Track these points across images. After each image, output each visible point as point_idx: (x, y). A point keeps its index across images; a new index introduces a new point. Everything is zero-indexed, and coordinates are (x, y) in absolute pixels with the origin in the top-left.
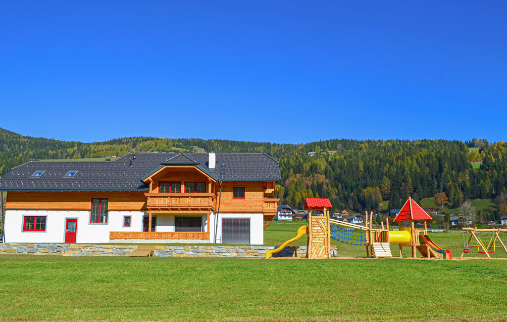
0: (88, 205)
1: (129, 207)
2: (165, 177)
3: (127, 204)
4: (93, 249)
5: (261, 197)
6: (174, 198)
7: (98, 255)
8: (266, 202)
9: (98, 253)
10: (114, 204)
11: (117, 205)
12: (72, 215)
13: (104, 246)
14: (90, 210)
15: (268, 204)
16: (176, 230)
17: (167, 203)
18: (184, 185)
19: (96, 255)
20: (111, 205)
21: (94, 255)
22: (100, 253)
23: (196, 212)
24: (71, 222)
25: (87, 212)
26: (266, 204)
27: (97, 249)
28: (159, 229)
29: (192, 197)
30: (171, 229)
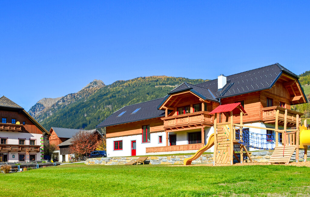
0: (140, 131)
1: (160, 129)
2: (180, 103)
3: (160, 127)
4: (119, 160)
5: (258, 107)
6: (179, 119)
7: (122, 164)
8: (265, 111)
9: (122, 163)
10: (153, 128)
11: (155, 129)
12: (133, 138)
13: (126, 158)
14: (141, 134)
15: (268, 112)
16: (189, 143)
17: (175, 123)
18: (192, 108)
19: (121, 164)
20: (152, 129)
21: (120, 164)
22: (123, 163)
23: (194, 128)
24: (134, 142)
25: (140, 135)
26: (266, 112)
27: (122, 160)
28: (178, 143)
29: (190, 116)
30: (186, 142)
